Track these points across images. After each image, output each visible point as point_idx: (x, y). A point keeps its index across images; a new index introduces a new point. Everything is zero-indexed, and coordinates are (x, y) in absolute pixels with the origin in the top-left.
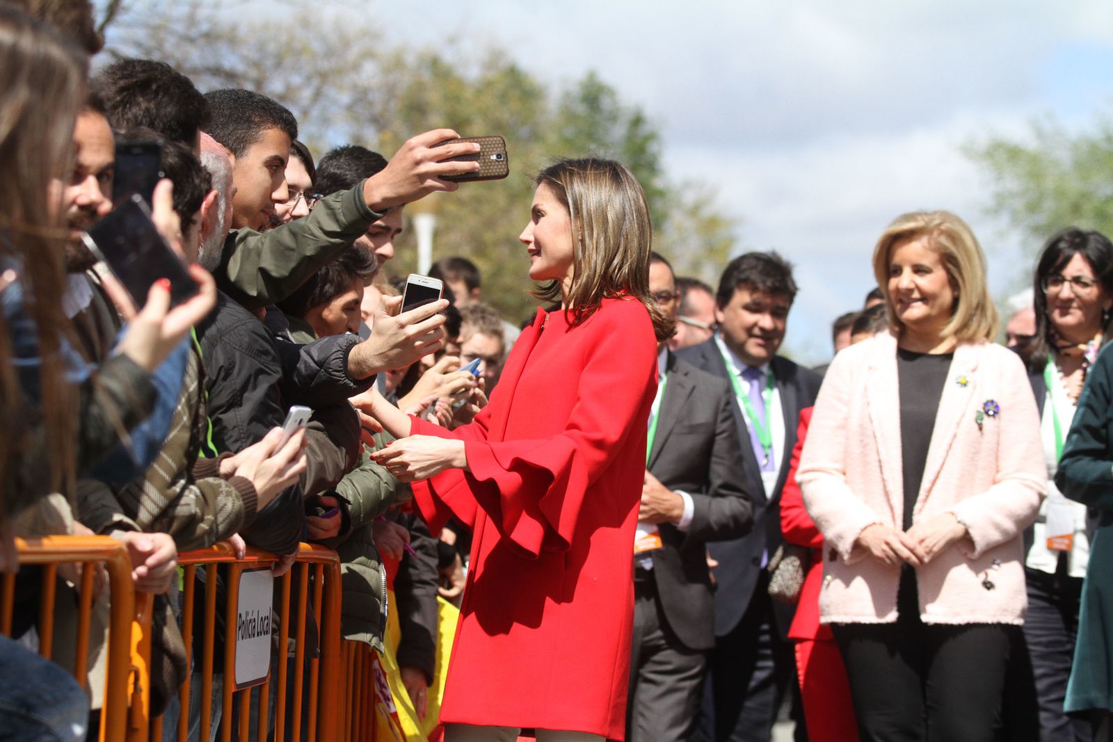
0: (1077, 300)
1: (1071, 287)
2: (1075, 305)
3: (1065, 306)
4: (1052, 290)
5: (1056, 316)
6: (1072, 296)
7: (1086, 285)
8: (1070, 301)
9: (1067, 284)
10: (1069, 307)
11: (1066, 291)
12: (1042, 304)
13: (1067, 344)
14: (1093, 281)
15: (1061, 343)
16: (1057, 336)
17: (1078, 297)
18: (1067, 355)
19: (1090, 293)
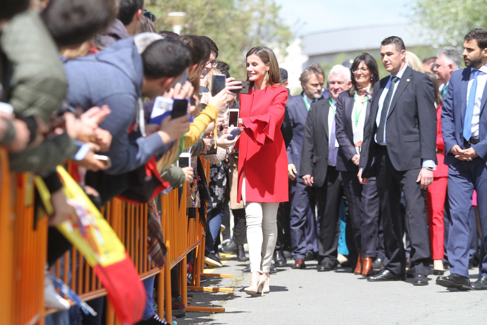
0: (362, 74)
1: (360, 71)
2: (362, 76)
3: (359, 76)
4: (355, 72)
5: (356, 79)
6: (361, 73)
7: (365, 70)
8: (360, 75)
9: (359, 70)
10: (360, 77)
11: (359, 72)
12: (353, 76)
13: (360, 88)
14: (367, 69)
15: (358, 88)
16: (357, 86)
17: (363, 73)
18: (361, 91)
19: (367, 72)
